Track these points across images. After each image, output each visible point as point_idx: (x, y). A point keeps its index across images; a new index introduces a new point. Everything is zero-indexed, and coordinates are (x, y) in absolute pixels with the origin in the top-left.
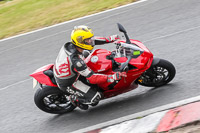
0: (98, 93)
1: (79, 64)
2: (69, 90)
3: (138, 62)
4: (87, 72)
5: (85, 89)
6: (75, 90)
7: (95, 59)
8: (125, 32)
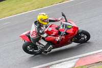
0: (51, 46)
1: (41, 32)
2: (37, 44)
3: (71, 31)
4: (45, 35)
5: (44, 43)
6: (40, 44)
7: (50, 29)
8: (65, 17)
